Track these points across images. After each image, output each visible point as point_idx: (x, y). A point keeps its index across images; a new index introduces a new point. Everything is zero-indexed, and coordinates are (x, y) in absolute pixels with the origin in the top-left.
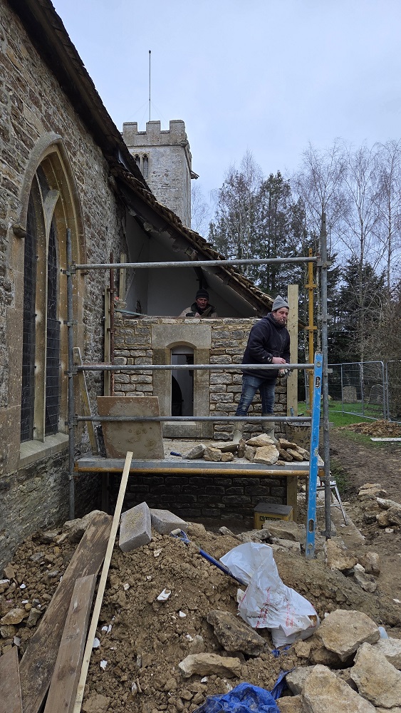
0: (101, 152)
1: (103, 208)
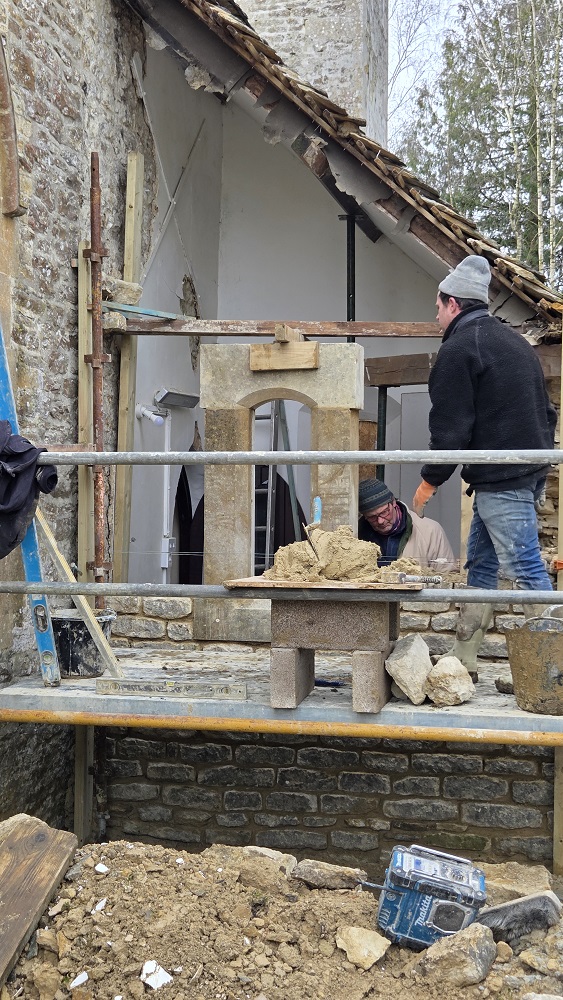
1: (73, 33)
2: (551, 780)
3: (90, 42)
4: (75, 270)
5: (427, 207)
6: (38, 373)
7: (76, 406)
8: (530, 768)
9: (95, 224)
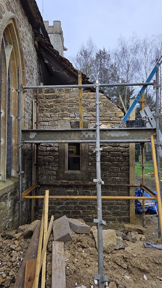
0: (31, 28)
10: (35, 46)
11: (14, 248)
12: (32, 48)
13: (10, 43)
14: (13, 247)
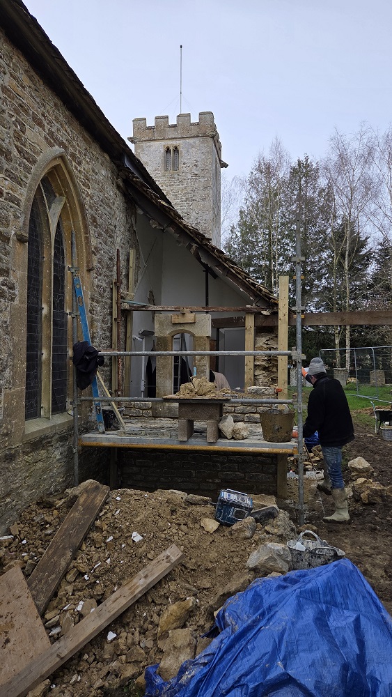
0: (108, 158)
1: (111, 208)
2: (276, 465)
3: (117, 212)
4: (112, 289)
5: (233, 268)
6: (98, 324)
7: (111, 335)
8: (269, 461)
9: (118, 273)
10: (118, 187)
11: (50, 521)
12: (111, 192)
13: (61, 194)
14: (48, 519)
